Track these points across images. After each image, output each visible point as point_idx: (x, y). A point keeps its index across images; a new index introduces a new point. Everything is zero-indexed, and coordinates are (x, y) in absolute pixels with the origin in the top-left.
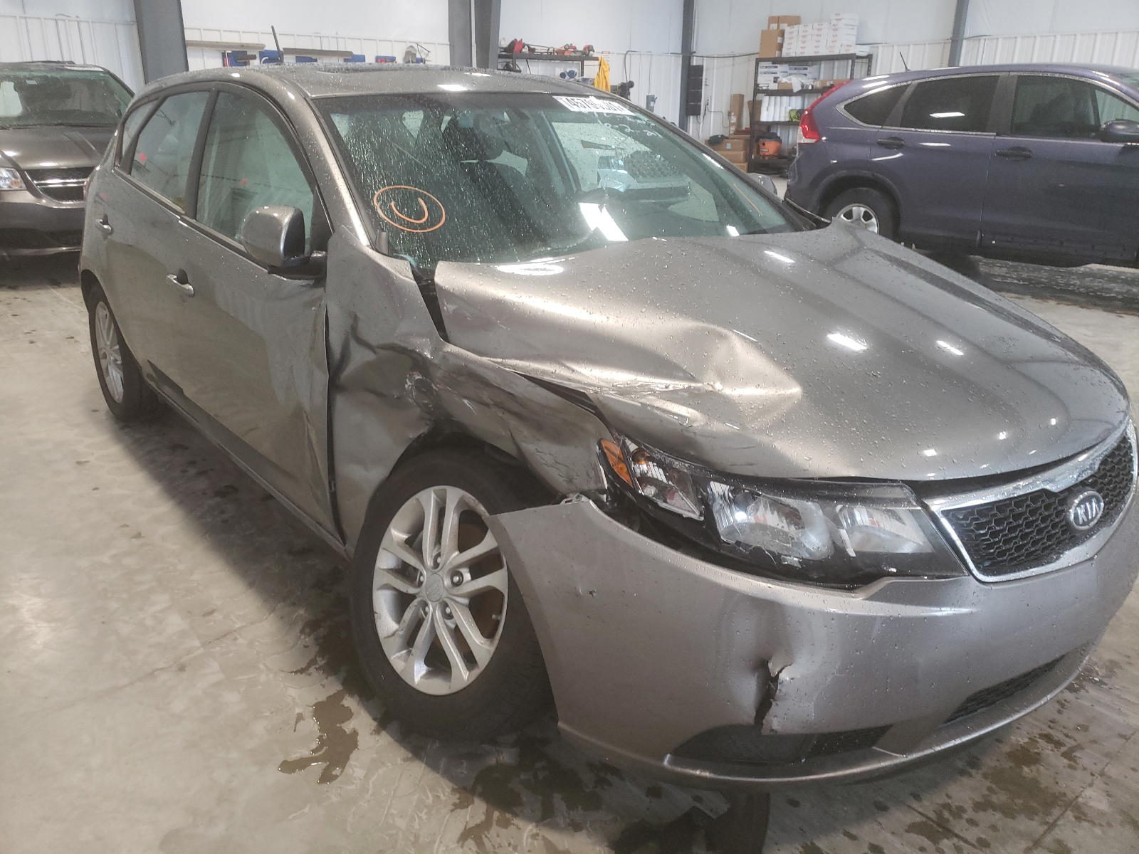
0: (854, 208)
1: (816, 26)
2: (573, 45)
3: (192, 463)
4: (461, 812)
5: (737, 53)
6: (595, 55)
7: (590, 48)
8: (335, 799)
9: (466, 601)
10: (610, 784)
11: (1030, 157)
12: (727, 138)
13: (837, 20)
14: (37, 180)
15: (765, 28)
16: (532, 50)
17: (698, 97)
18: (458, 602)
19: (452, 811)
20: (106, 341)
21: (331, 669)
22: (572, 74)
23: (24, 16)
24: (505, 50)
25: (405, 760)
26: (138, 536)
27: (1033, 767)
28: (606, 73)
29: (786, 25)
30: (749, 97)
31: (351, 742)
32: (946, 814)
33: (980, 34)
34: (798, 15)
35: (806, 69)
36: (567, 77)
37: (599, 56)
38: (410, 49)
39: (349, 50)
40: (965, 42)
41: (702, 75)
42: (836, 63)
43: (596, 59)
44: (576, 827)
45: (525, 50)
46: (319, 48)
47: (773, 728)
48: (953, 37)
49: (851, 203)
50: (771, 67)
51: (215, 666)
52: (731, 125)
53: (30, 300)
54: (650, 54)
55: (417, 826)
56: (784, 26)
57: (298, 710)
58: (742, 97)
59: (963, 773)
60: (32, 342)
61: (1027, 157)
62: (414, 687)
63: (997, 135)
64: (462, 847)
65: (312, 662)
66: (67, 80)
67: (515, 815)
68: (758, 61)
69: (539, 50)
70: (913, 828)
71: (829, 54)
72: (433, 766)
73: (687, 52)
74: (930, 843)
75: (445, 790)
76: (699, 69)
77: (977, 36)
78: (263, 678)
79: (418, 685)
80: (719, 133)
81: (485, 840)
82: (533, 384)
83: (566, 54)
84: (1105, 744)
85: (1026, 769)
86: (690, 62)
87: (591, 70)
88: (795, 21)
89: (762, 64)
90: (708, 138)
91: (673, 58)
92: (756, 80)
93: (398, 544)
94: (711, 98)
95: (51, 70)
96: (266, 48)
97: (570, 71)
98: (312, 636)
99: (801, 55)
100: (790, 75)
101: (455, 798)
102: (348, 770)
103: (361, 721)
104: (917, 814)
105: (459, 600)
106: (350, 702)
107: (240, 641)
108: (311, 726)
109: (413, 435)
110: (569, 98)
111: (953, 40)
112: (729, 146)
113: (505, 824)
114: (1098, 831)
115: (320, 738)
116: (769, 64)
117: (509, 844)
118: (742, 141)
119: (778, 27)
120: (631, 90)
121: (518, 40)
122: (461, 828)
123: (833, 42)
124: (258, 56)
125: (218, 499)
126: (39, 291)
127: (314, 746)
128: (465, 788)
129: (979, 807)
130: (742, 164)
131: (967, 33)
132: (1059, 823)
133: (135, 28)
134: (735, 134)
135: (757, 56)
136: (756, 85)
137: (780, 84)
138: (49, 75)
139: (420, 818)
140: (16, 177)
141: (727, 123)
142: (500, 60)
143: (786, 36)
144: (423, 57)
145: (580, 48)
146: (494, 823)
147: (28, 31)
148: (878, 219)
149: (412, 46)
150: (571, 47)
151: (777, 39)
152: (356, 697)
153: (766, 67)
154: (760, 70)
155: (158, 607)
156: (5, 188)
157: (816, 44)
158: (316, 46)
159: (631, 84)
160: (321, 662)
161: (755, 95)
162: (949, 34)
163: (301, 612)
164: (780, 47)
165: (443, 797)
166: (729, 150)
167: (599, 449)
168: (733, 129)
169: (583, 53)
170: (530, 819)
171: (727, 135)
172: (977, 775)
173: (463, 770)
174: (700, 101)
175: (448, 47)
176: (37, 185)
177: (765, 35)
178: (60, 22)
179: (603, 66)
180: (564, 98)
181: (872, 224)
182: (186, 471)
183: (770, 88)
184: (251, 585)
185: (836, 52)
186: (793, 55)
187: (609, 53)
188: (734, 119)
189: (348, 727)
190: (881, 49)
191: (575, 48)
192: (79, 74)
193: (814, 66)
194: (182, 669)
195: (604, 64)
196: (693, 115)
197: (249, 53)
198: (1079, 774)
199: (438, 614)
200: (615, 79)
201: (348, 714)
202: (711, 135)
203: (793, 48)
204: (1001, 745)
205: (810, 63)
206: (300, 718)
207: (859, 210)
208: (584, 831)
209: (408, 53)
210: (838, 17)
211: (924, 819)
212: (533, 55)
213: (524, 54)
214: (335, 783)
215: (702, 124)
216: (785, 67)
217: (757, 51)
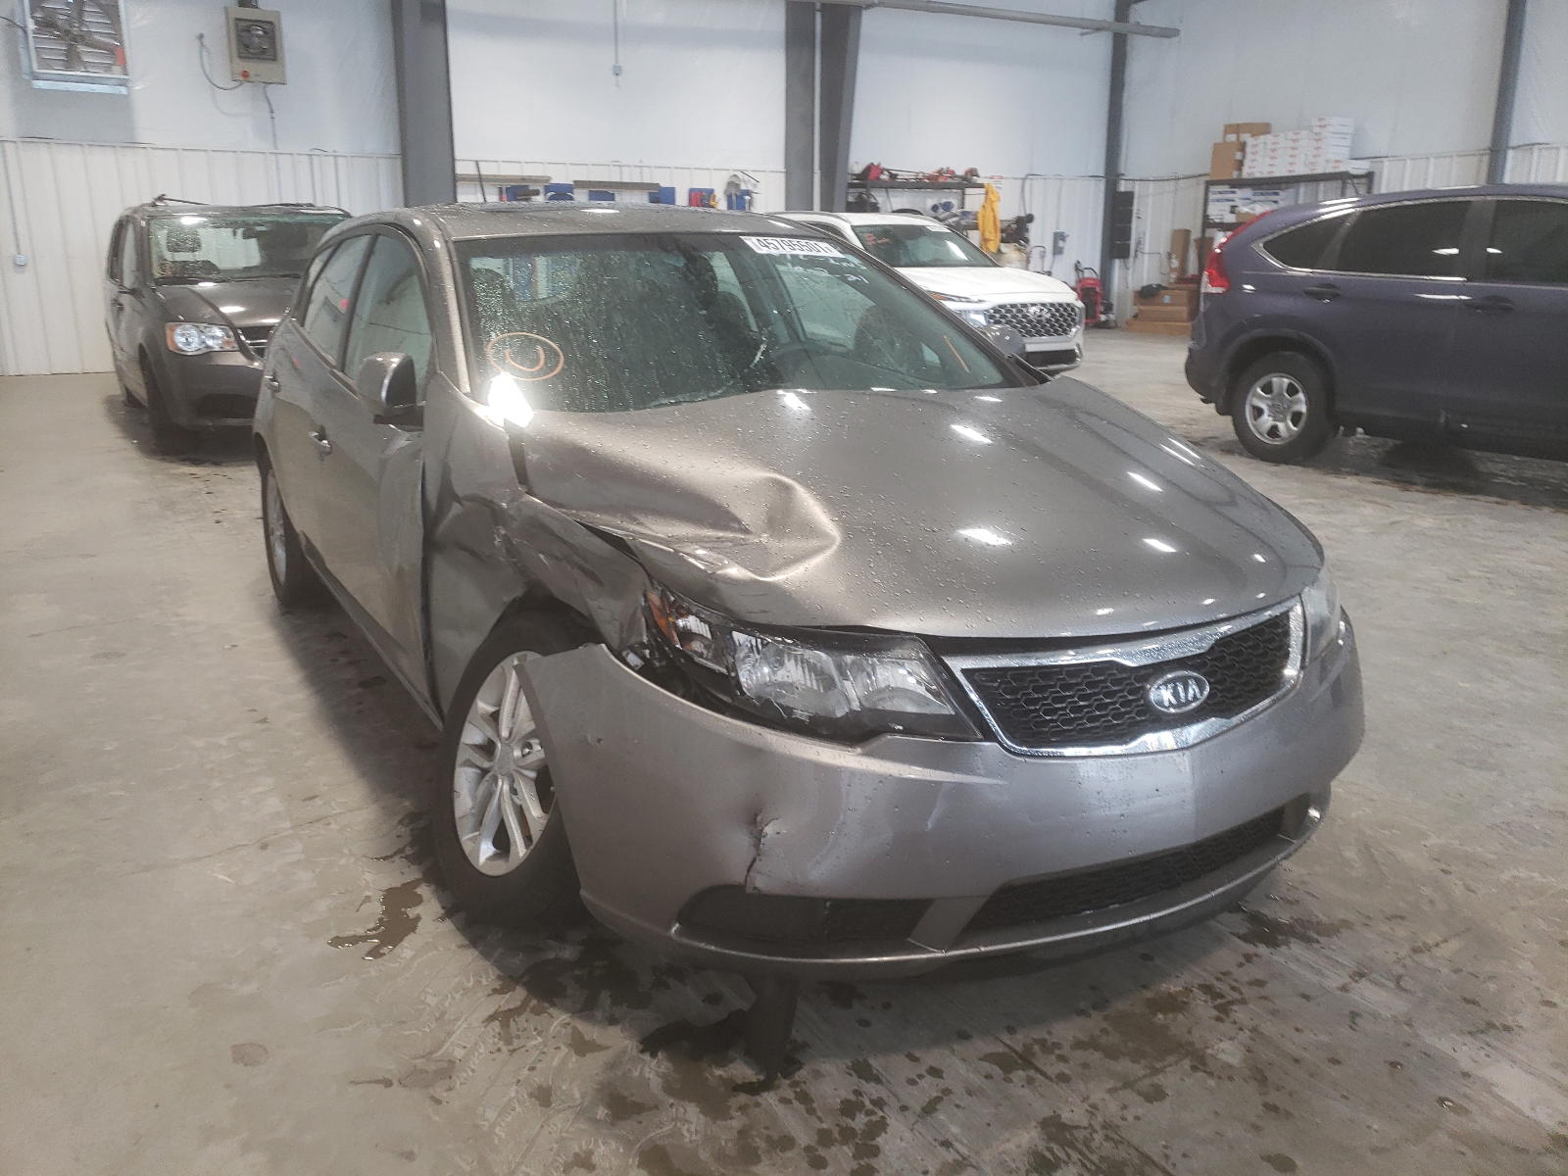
0: (1275, 380)
1: (1291, 135)
2: (951, 169)
3: (344, 653)
4: (497, 997)
5: (1180, 174)
6: (979, 181)
7: (973, 172)
8: (373, 973)
9: (533, 775)
10: (668, 987)
11: (1511, 309)
12: (1165, 288)
13: (1320, 126)
14: (250, 340)
15: (1219, 140)
16: (893, 177)
17: (1126, 233)
18: (526, 777)
19: (489, 995)
20: (274, 515)
21: (415, 860)
22: (947, 206)
23: (275, 151)
24: (858, 177)
25: (460, 947)
26: (264, 721)
27: (1171, 1016)
28: (995, 205)
29: (1249, 135)
30: (1196, 234)
31: (412, 925)
32: (1036, 1048)
33: (1533, 142)
34: (1267, 121)
35: (1276, 194)
36: (941, 210)
37: (985, 182)
38: (734, 179)
39: (655, 182)
40: (1510, 154)
41: (1131, 204)
42: (1322, 185)
43: (981, 186)
44: (612, 1021)
45: (885, 177)
46: (618, 180)
47: (757, 885)
48: (1493, 145)
49: (1270, 372)
50: (1226, 192)
51: (299, 846)
52: (1172, 270)
53: (230, 476)
54: (1059, 177)
55: (447, 1004)
56: (1246, 137)
57: (368, 893)
58: (1187, 232)
59: (1082, 1013)
60: (218, 522)
61: (1507, 310)
62: (478, 868)
63: (1469, 280)
64: (486, 1027)
65: (400, 851)
66: (301, 224)
67: (553, 1005)
68: (1209, 184)
69: (902, 176)
70: (989, 1058)
71: (1309, 172)
72: (486, 955)
73: (1112, 174)
74: (1001, 1072)
75: (490, 977)
76: (1129, 197)
77: (1529, 145)
78: (343, 862)
79: (483, 866)
80: (1155, 281)
81: (512, 1023)
82: (589, 533)
83: (941, 180)
84: (1277, 1001)
85: (1160, 1016)
86: (1115, 188)
87: (974, 200)
88: (1264, 129)
89: (1213, 189)
90: (1139, 289)
91: (1093, 181)
92: (1205, 210)
93: (482, 716)
94: (1144, 234)
95: (289, 213)
96: (553, 182)
97: (946, 203)
98: (411, 827)
99: (1268, 176)
100: (1255, 202)
101: (497, 985)
102: (398, 949)
103: (428, 909)
104: (1001, 1045)
105: (526, 772)
106: (424, 890)
107: (333, 826)
108: (376, 909)
109: (507, 599)
110: (760, 238)
111: (1492, 151)
112: (1167, 299)
113: (537, 1012)
114: (1212, 1082)
115: (380, 920)
116: (1226, 188)
117: (536, 1029)
118: (1184, 293)
119: (1238, 136)
120: (1031, 226)
121: (875, 164)
122: (491, 1011)
123: (1315, 156)
124: (542, 190)
125: (360, 690)
126: (243, 468)
127: (372, 926)
128: (510, 977)
129: (1079, 1045)
130: (1185, 324)
131: (1514, 141)
132: (1168, 1069)
133: (398, 163)
134: (1176, 283)
135: (1207, 178)
136: (1206, 217)
137: (1239, 214)
138: (280, 220)
139: (453, 998)
140: (228, 336)
141: (1166, 270)
142: (851, 190)
143: (1248, 150)
144: (750, 188)
145: (960, 172)
146: (528, 1009)
147: (278, 168)
148: (1306, 394)
149: (735, 176)
150: (948, 171)
151: (1234, 155)
152: (433, 887)
153: (1220, 193)
154: (1211, 197)
155: (261, 789)
156: (217, 348)
157: (1291, 160)
158: (614, 177)
159: (1030, 218)
160: (409, 851)
161: (1203, 231)
162: (1486, 140)
163: (407, 803)
164: (1240, 164)
165: (484, 982)
166: (1167, 305)
167: (645, 601)
168: (1174, 276)
169: (964, 178)
170: (566, 1010)
171: (1164, 285)
172: (1096, 1016)
173: (518, 961)
174: (1129, 239)
175: (782, 176)
176: (251, 344)
177: (1218, 149)
178: (315, 159)
179: (991, 196)
180: (754, 239)
181: (1298, 401)
182: (337, 660)
183: (1225, 221)
184: (364, 774)
185: (1319, 170)
186: (1258, 175)
187: (1001, 178)
188: (1175, 263)
189: (412, 912)
190: (1386, 163)
191: (953, 172)
192: (315, 217)
193: (1291, 190)
194: (264, 847)
195: (993, 193)
196: (1119, 258)
197: (531, 188)
198: (1226, 1027)
199: (506, 788)
200: (1007, 211)
201: (418, 900)
202: (1145, 284)
203: (1257, 166)
204: (1145, 991)
205: (1283, 186)
206: (368, 899)
207: (1281, 382)
208: (619, 1026)
209: (730, 184)
210: (1323, 123)
211: (1007, 1050)
212: (894, 183)
213: (884, 181)
214: (380, 960)
215: (1131, 270)
216: (1247, 192)
217: (1207, 170)
